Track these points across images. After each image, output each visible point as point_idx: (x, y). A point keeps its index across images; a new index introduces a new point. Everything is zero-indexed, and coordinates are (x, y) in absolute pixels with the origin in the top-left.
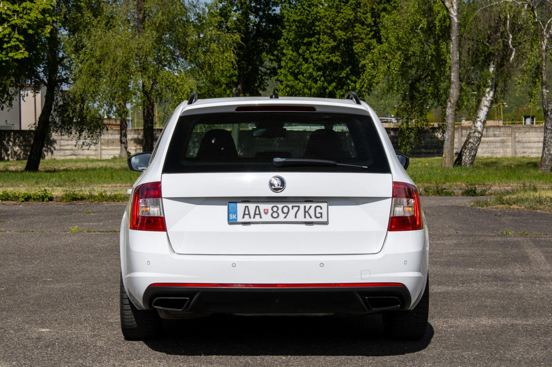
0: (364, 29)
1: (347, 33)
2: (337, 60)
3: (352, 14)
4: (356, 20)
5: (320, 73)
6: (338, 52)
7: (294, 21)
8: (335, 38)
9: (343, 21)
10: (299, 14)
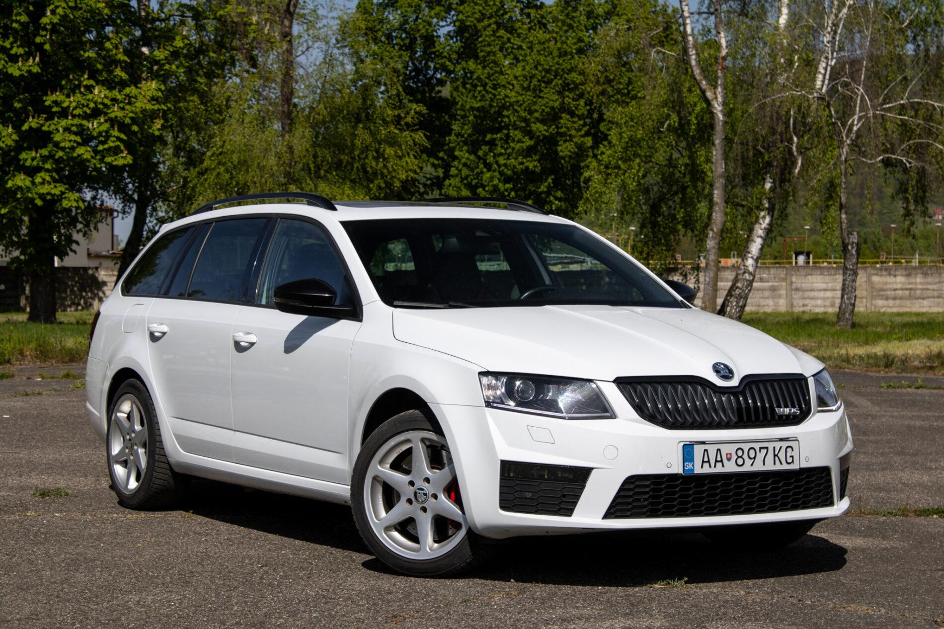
0: (574, 122)
1: (550, 126)
2: (535, 167)
3: (557, 100)
4: (564, 109)
5: (509, 186)
6: (535, 154)
7: (472, 108)
8: (530, 134)
9: (543, 110)
10: (479, 98)
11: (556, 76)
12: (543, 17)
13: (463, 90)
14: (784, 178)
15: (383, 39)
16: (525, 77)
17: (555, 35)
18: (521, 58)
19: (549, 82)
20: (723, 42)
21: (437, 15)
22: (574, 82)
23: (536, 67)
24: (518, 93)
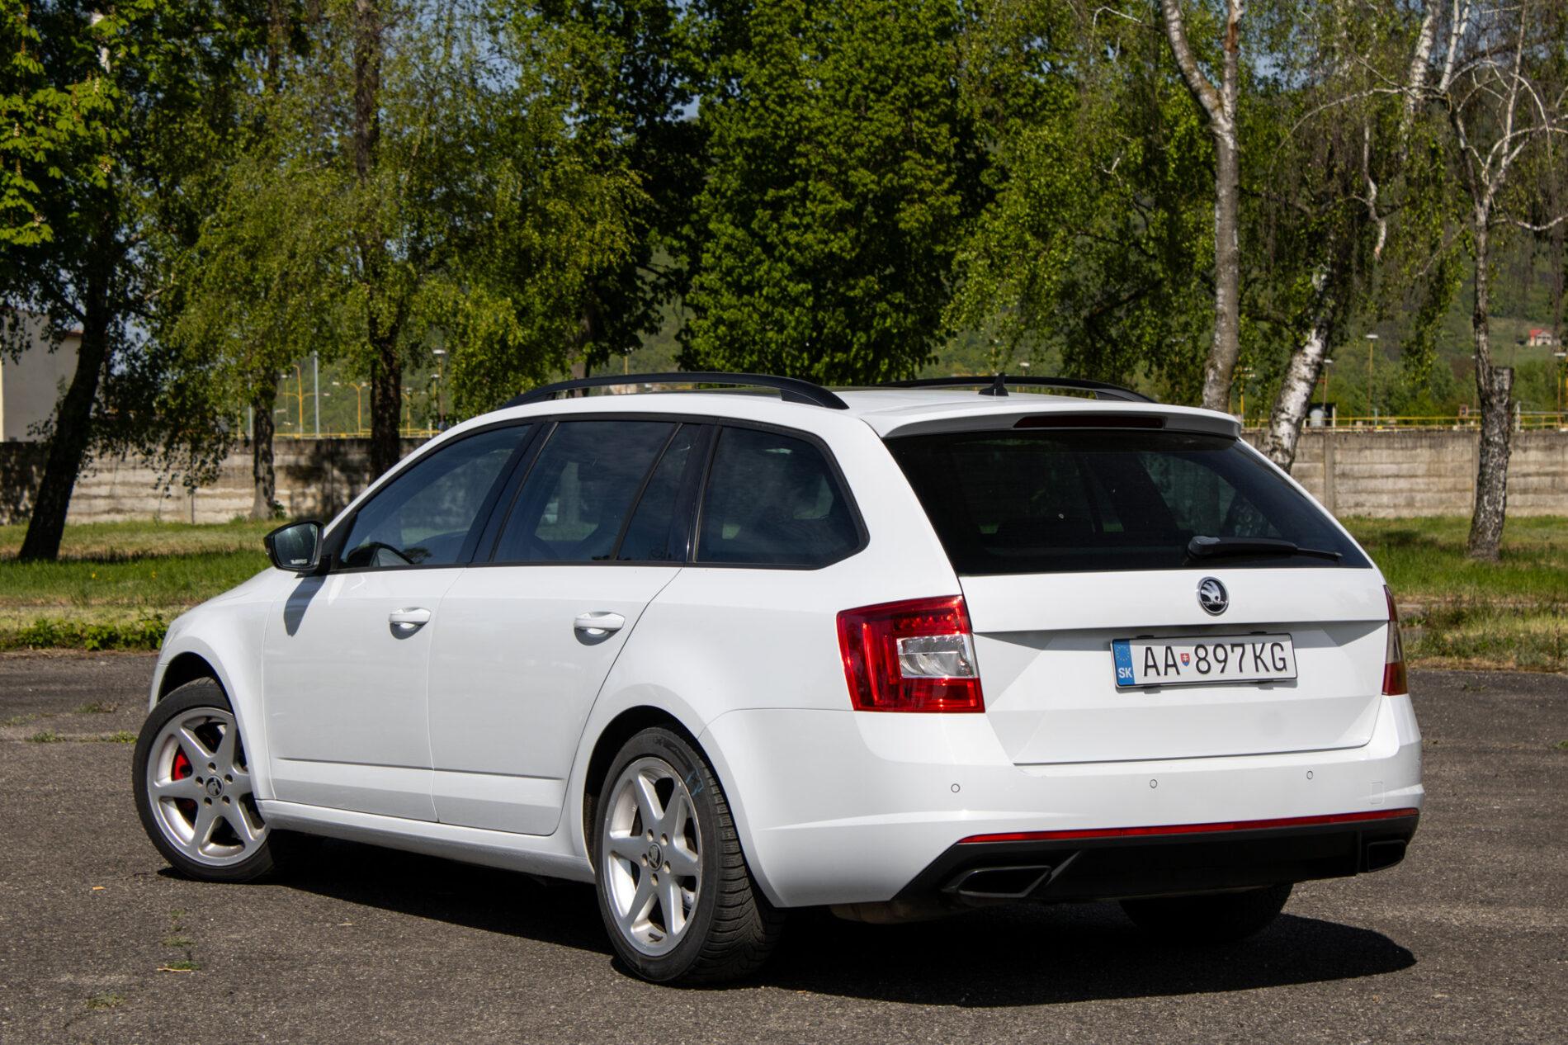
0: (930, 167)
1: (884, 175)
3: (897, 124)
4: (910, 141)
6: (854, 227)
7: (740, 142)
8: (847, 190)
9: (872, 143)
10: (753, 121)
11: (896, 80)
13: (724, 109)
15: (575, 13)
16: (839, 81)
18: (831, 47)
19: (886, 90)
22: (930, 91)
23: (860, 64)
24: (824, 111)
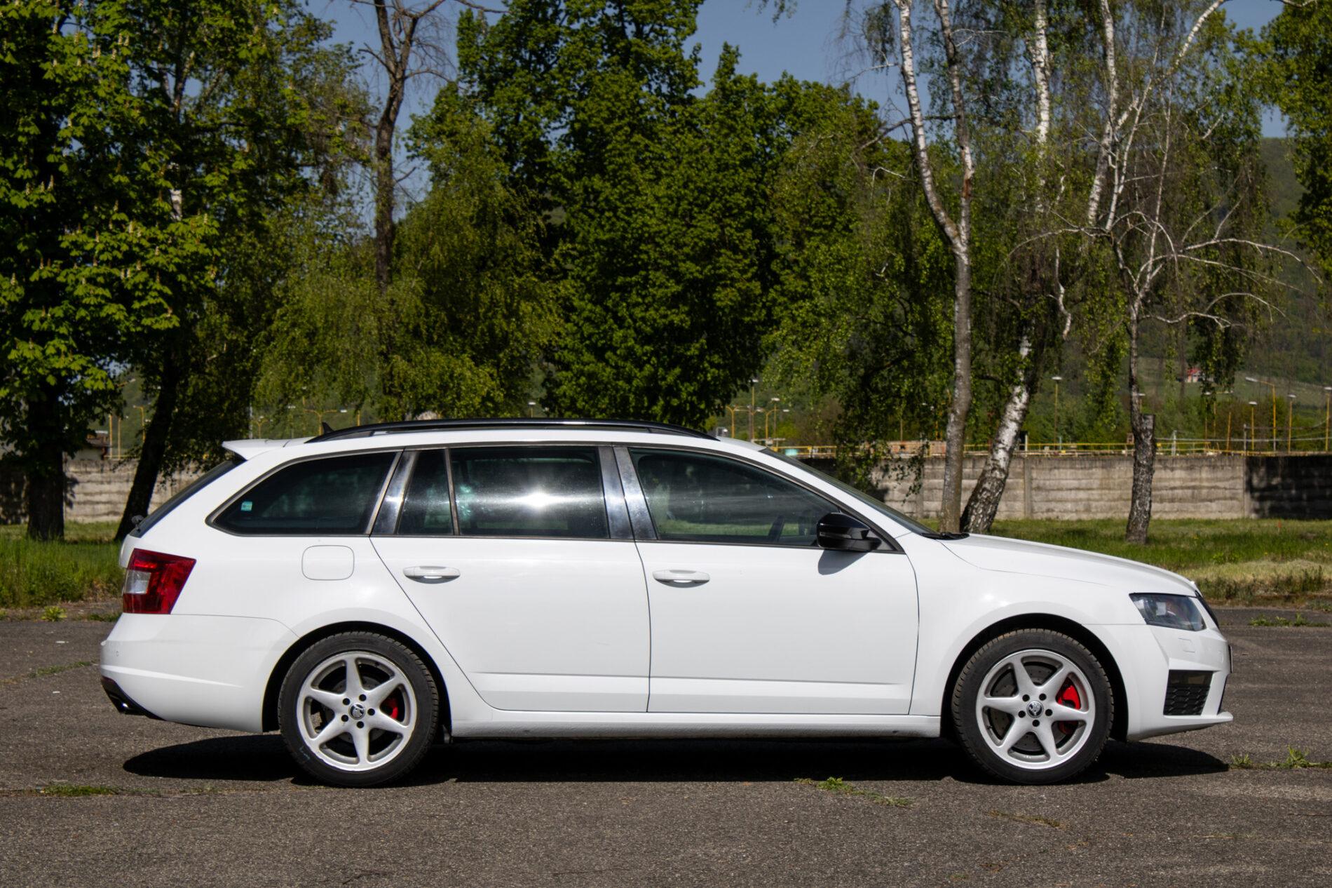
0: (737, 261)
1: (704, 267)
2: (682, 321)
3: (714, 230)
4: (724, 242)
5: (648, 348)
6: (683, 304)
7: (597, 241)
8: (676, 276)
9: (696, 244)
10: (608, 227)
11: (713, 197)
12: (692, 115)
13: (585, 217)
14: (1047, 340)
16: (670, 198)
17: (710, 141)
18: (664, 172)
19: (705, 205)
20: (969, 160)
21: (548, 114)
22: (738, 206)
23: (685, 186)
24: (660, 220)
